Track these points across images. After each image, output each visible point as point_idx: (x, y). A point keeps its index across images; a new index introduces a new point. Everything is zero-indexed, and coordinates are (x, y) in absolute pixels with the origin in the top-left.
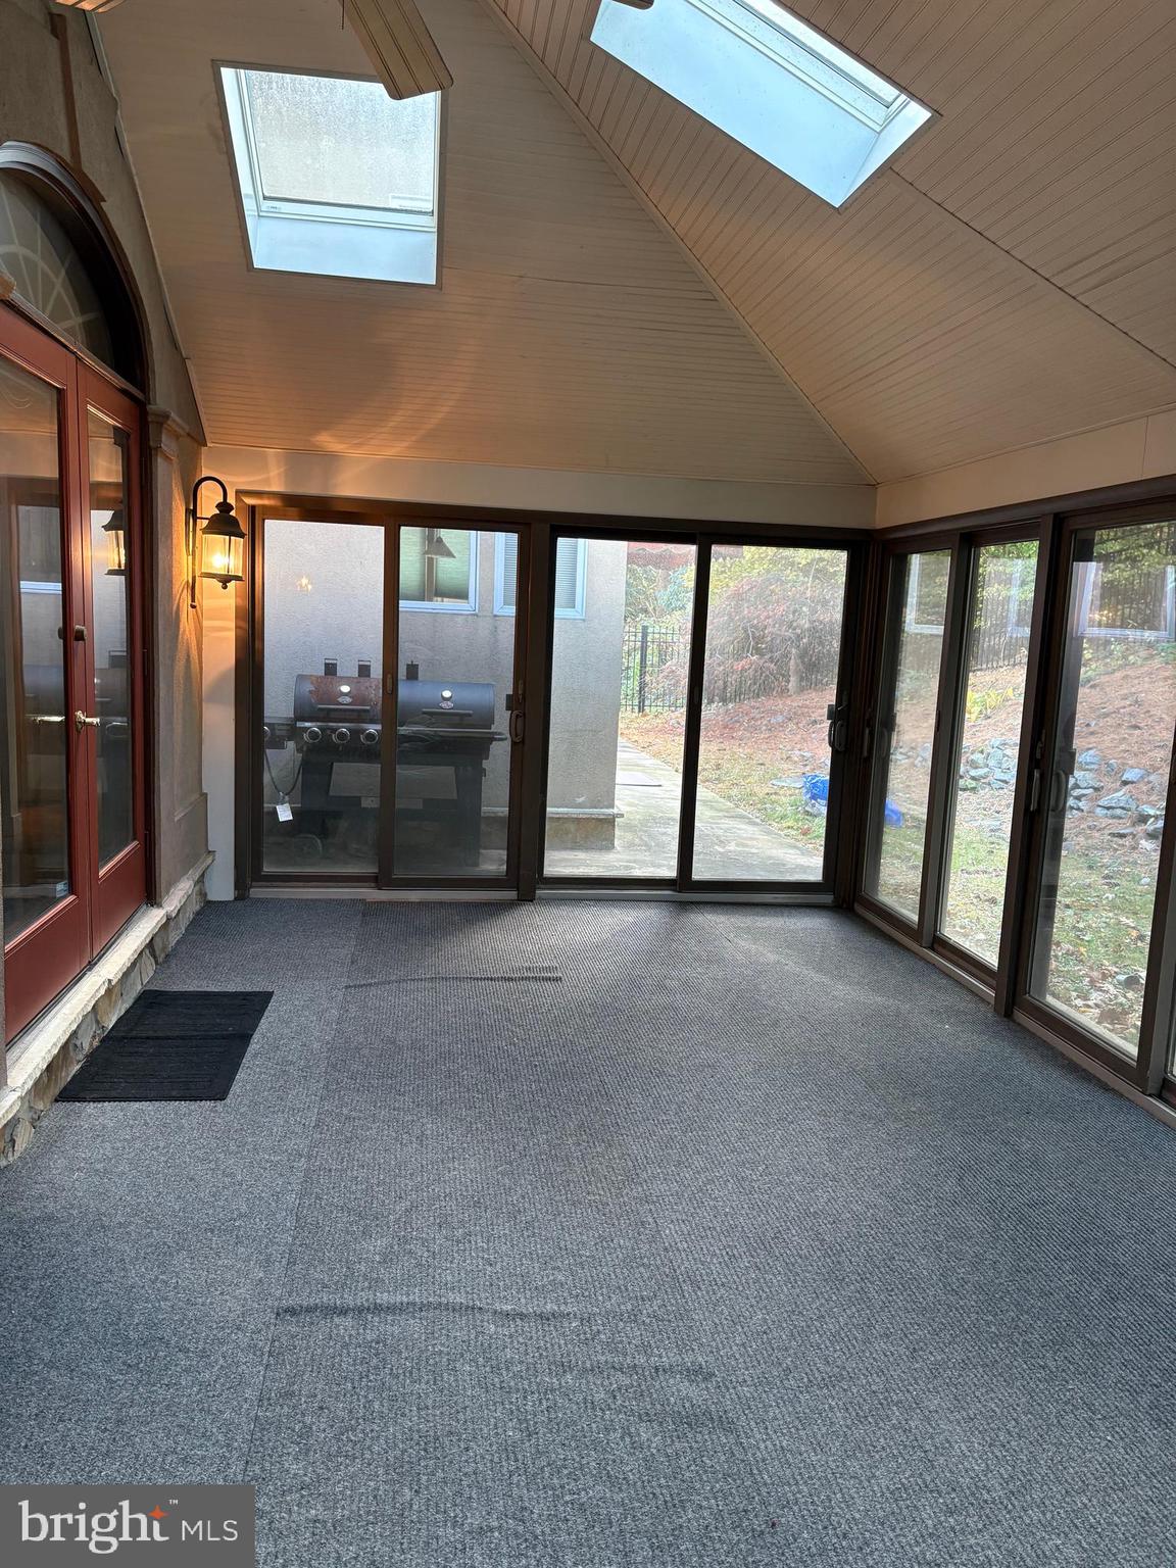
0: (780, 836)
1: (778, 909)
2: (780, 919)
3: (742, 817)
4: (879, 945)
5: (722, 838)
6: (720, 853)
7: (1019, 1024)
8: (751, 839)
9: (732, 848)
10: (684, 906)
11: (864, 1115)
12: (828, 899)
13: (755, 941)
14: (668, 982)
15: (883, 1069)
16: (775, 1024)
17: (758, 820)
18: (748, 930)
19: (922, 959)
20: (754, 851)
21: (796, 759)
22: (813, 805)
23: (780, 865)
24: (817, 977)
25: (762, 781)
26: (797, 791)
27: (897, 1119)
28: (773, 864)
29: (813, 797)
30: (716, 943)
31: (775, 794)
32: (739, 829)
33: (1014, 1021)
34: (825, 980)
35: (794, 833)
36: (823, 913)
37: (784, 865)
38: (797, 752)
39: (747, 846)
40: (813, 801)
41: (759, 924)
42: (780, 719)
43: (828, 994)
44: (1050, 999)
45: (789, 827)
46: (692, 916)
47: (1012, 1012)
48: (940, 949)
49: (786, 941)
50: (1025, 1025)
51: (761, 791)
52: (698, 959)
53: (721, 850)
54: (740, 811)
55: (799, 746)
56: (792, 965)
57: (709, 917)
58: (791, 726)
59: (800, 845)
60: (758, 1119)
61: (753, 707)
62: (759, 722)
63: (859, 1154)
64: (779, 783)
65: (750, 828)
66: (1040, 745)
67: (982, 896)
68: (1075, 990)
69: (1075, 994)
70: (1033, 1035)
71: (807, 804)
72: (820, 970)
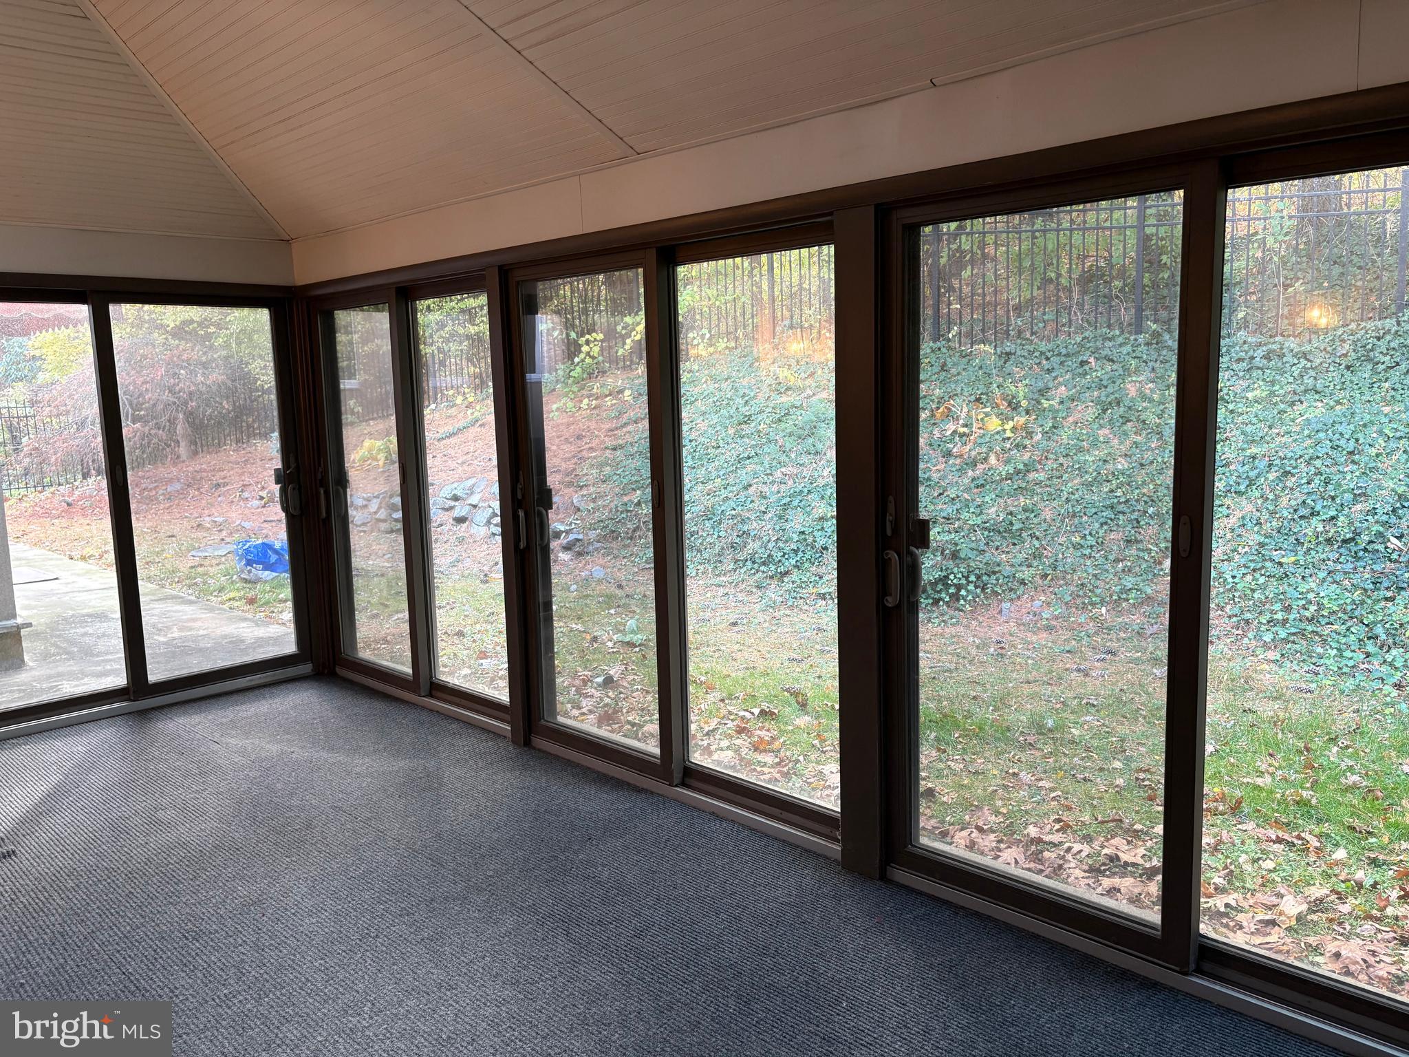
0: (225, 610)
1: (257, 692)
2: (264, 702)
3: (174, 597)
4: (378, 706)
5: (160, 625)
6: (164, 643)
7: (539, 750)
8: (194, 620)
9: (176, 635)
10: (143, 715)
11: (446, 899)
12: (307, 668)
13: (246, 734)
14: (160, 814)
15: (441, 839)
16: (309, 825)
17: (193, 598)
18: (233, 724)
19: (423, 708)
20: (201, 632)
21: (208, 525)
22: (250, 572)
23: (237, 642)
24: (332, 757)
25: (180, 555)
26: (223, 559)
27: (480, 890)
28: (231, 642)
29: (249, 563)
30: (202, 749)
31: (201, 565)
32: (175, 612)
33: (534, 748)
34: (341, 758)
35: (236, 604)
36: (305, 685)
37: (243, 641)
38: (208, 519)
39: (191, 629)
40: (249, 568)
41: (243, 714)
42: (178, 486)
43: (349, 773)
44: (561, 719)
45: (230, 599)
46: (160, 725)
47: (530, 740)
48: (439, 694)
49: (280, 726)
50: (544, 749)
51: (184, 566)
52: (187, 774)
53: (162, 639)
54: (168, 591)
55: (206, 512)
56: (299, 752)
57: (181, 721)
58: (192, 492)
59: (250, 616)
60: (339, 948)
61: (143, 477)
62: (154, 493)
63: (462, 946)
64: (200, 554)
65: (187, 608)
66: (519, 486)
67: (449, 632)
68: (568, 702)
69: (569, 706)
70: (557, 757)
71: (242, 571)
72: (331, 749)
